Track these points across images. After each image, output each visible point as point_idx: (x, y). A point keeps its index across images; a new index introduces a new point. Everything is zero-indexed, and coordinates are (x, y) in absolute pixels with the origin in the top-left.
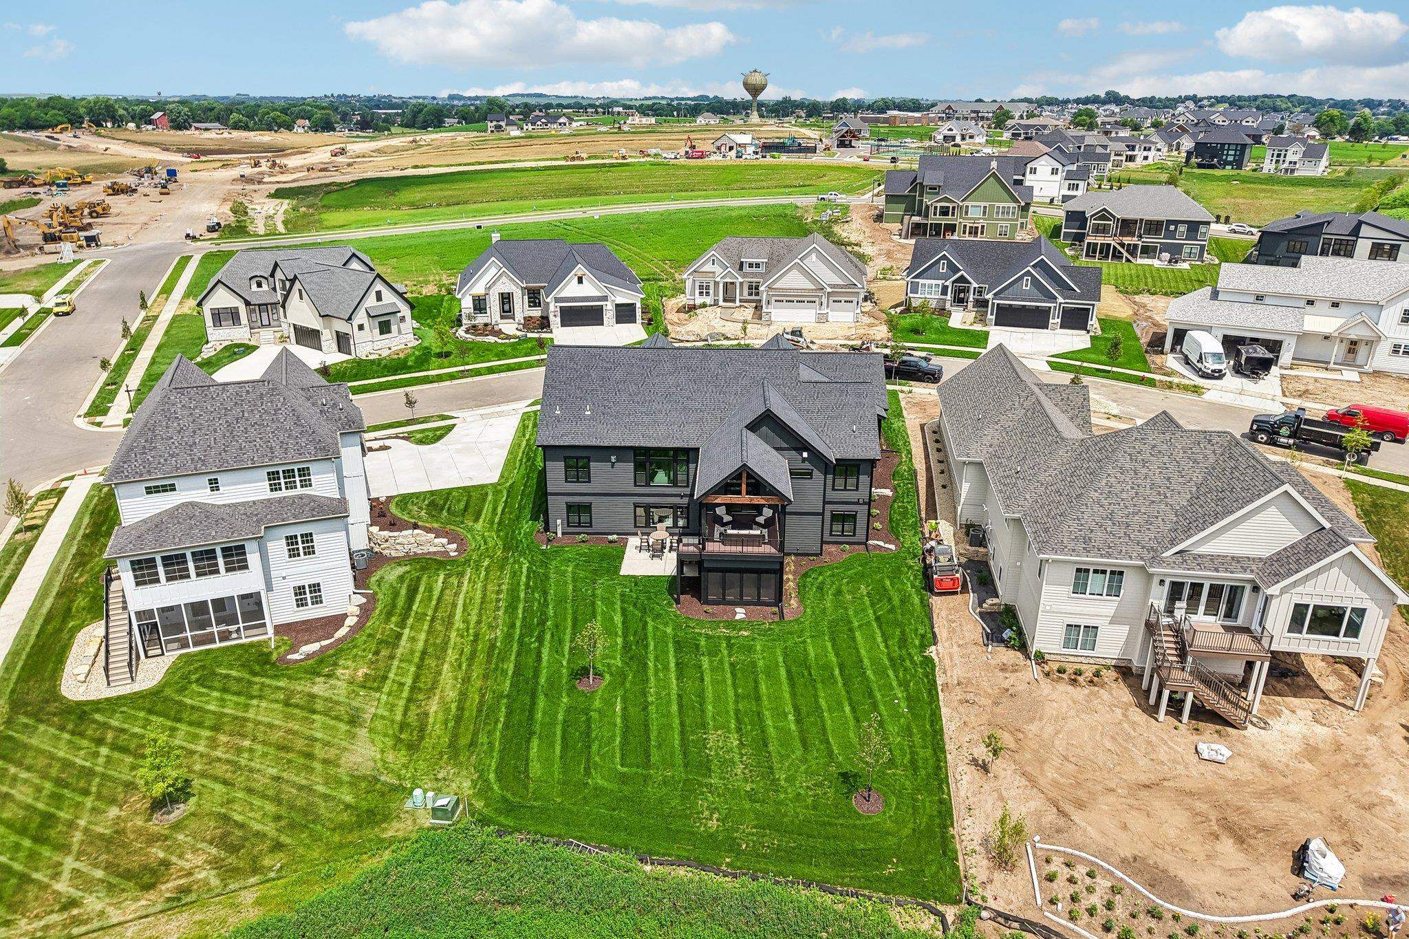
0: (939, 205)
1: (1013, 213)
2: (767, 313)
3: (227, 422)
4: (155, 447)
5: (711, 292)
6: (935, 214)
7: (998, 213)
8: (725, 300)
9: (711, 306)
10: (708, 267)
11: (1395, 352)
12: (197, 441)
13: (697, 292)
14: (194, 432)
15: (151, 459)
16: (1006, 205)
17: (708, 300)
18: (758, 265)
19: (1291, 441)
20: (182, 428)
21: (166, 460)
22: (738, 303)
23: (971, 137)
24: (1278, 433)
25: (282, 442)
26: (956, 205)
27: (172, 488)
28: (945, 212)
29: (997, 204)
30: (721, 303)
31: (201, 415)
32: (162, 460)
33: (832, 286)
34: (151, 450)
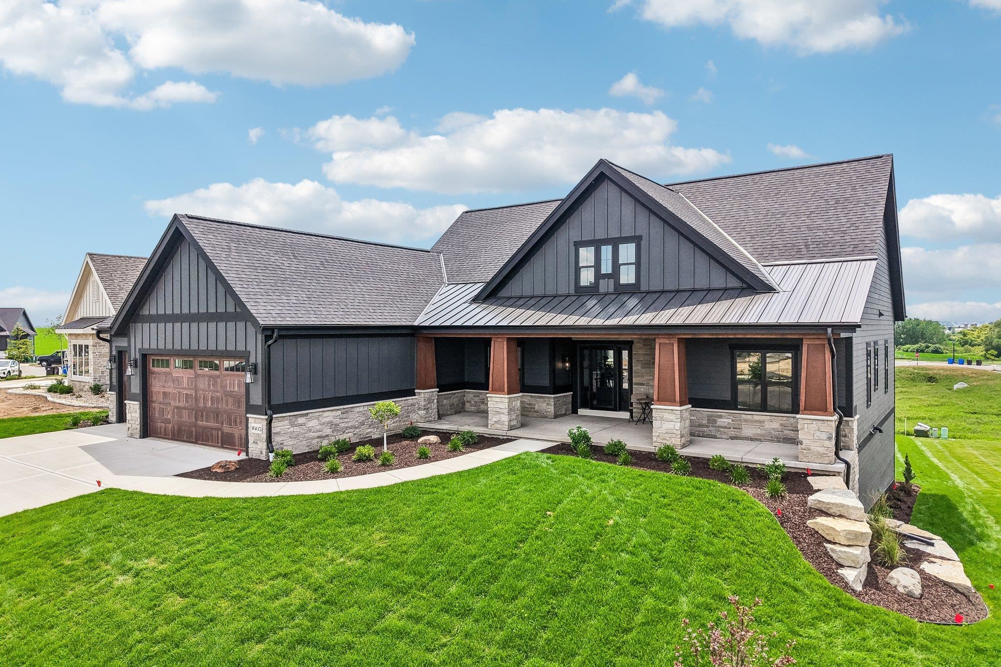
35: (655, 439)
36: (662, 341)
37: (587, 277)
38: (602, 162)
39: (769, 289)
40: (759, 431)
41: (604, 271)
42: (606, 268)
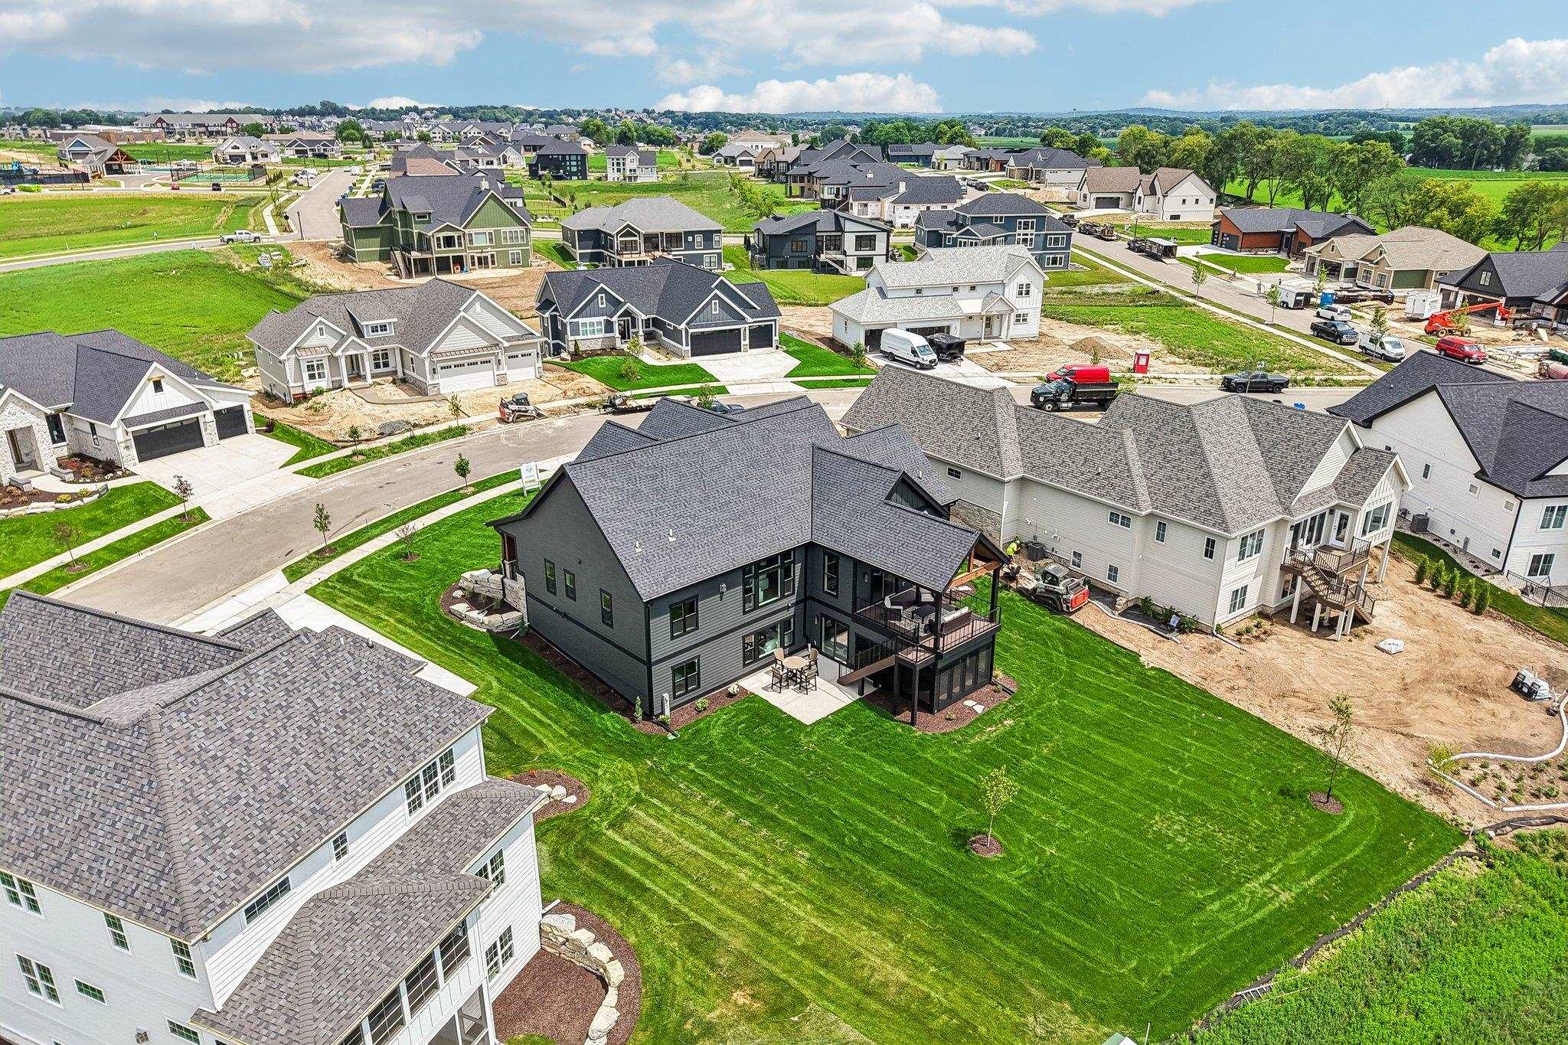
0: (441, 235)
1: (522, 237)
2: (435, 385)
3: (300, 728)
4: (224, 828)
5: (326, 371)
6: (439, 246)
7: (505, 239)
8: (350, 380)
9: (330, 390)
10: (316, 340)
11: (1018, 321)
12: (283, 782)
13: (306, 375)
14: (265, 769)
15: (236, 852)
16: (513, 229)
17: (323, 384)
18: (384, 328)
19: (1070, 404)
20: (240, 773)
21: (262, 841)
22: (370, 381)
23: (266, 156)
24: (1059, 400)
25: (405, 725)
26: (461, 234)
27: (284, 887)
28: (449, 242)
29: (503, 229)
30: (346, 384)
31: (250, 735)
32: (257, 845)
33: (509, 339)
34: (222, 837)
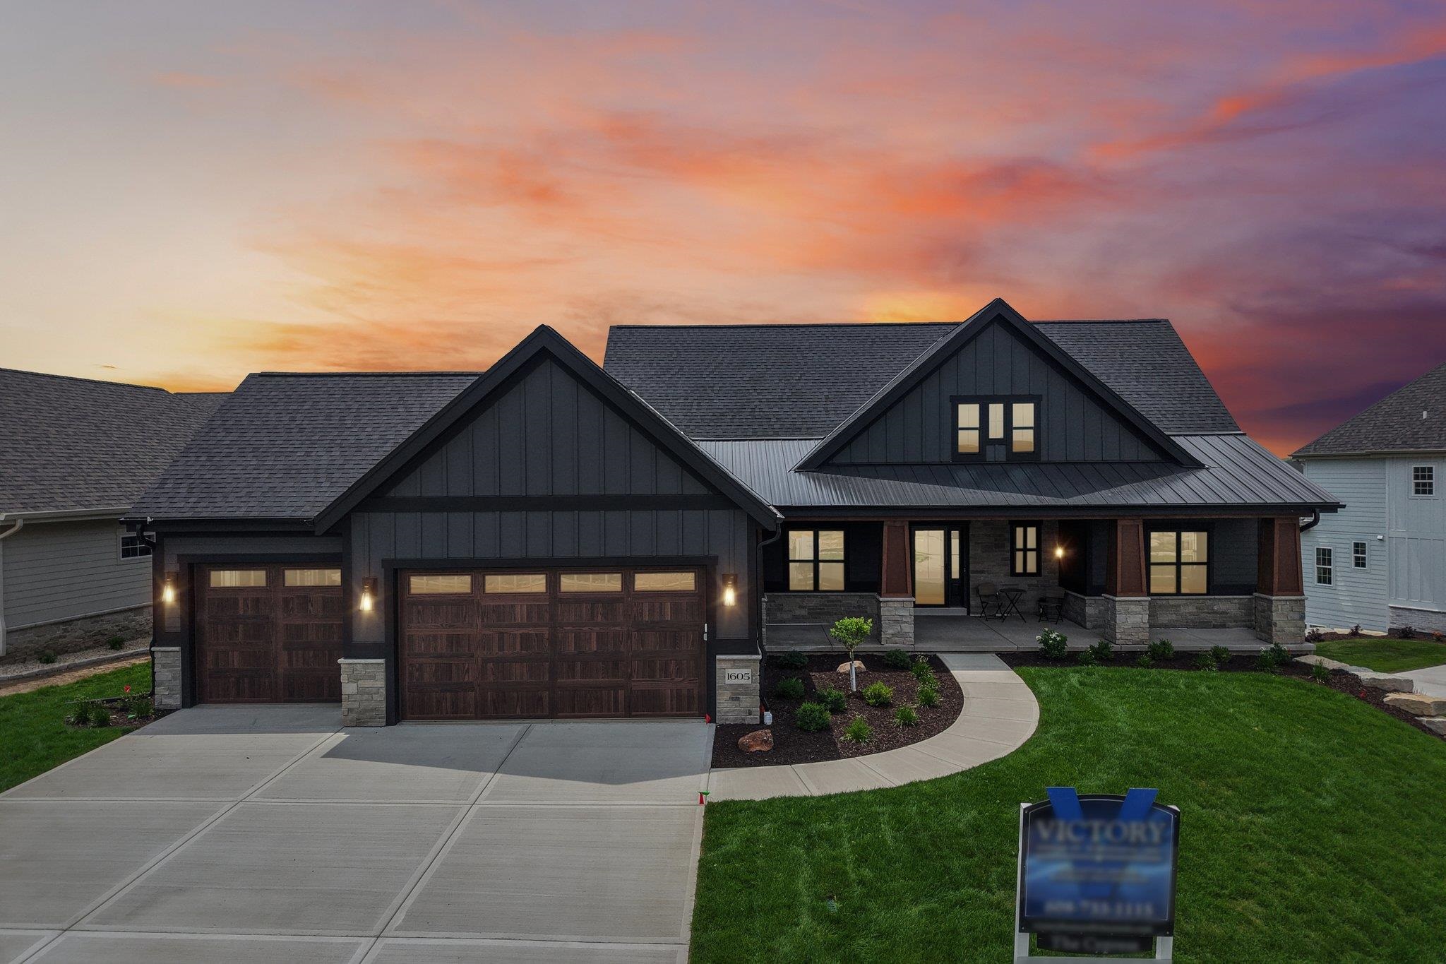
35: (1120, 636)
36: (1125, 522)
37: (968, 440)
38: (999, 303)
39: (1198, 466)
40: (1174, 617)
41: (992, 435)
42: (996, 431)
